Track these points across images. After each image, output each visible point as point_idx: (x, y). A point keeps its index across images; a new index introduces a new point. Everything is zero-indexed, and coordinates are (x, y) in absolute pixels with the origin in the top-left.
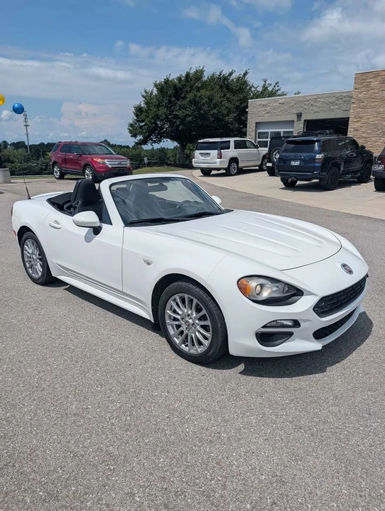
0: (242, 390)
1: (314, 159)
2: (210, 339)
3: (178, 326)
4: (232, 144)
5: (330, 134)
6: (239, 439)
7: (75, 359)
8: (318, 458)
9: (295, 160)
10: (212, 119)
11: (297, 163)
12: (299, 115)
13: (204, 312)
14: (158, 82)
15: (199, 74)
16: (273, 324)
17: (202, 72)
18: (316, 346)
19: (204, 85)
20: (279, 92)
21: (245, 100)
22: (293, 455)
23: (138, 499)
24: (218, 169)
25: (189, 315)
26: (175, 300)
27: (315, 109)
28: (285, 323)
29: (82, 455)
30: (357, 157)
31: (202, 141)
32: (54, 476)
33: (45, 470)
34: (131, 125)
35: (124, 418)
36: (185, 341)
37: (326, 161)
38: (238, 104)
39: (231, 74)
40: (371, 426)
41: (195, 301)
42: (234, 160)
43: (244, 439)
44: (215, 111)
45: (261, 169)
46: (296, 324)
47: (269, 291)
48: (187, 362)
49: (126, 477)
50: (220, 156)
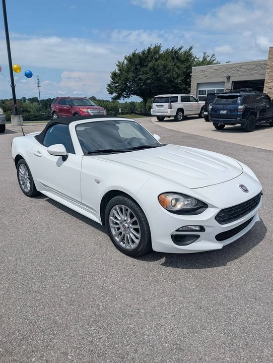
0: (161, 277)
1: (237, 109)
2: (140, 239)
3: (119, 229)
4: (179, 99)
5: (249, 91)
6: (153, 315)
7: (43, 251)
8: (210, 332)
9: (223, 109)
10: (165, 81)
11: (225, 112)
12: (229, 78)
13: (135, 218)
14: (128, 55)
15: (157, 49)
16: (184, 228)
17: (159, 47)
18: (218, 246)
19: (161, 57)
20: (215, 62)
21: (189, 67)
22: (192, 328)
23: (70, 358)
24: (169, 117)
25: (125, 221)
26: (116, 209)
27: (240, 73)
28: (194, 228)
29: (35, 322)
30: (270, 107)
31: (157, 96)
32: (12, 337)
33: (7, 332)
34: (109, 85)
35: (71, 296)
36: (123, 240)
37: (246, 110)
38: (185, 70)
39: (180, 49)
40: (256, 308)
41: (129, 210)
42: (180, 110)
43: (157, 314)
44: (168, 75)
45: (200, 117)
46: (202, 229)
47: (182, 204)
48: (124, 255)
49: (64, 340)
50: (170, 107)
